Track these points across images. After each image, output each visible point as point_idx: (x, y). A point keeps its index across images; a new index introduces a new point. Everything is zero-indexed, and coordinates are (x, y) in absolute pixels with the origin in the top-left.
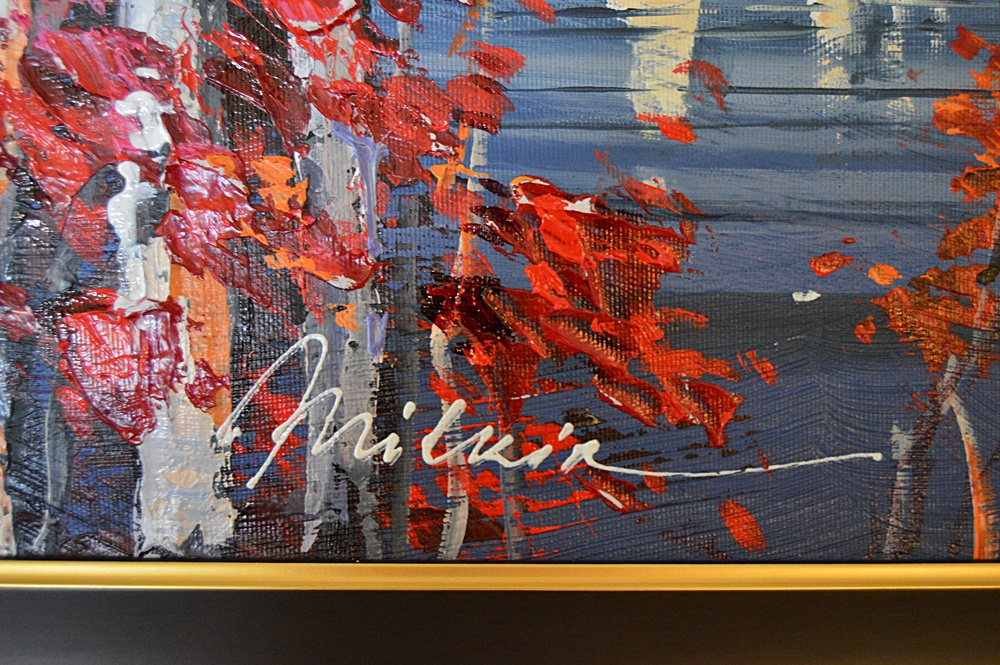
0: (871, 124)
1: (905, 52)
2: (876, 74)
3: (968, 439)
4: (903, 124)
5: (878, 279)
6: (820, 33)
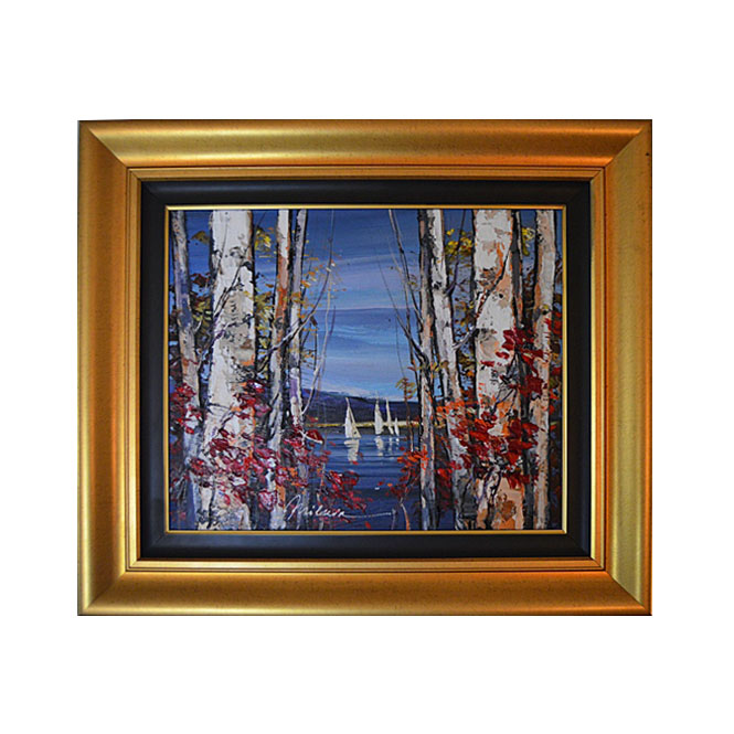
5: (389, 486)
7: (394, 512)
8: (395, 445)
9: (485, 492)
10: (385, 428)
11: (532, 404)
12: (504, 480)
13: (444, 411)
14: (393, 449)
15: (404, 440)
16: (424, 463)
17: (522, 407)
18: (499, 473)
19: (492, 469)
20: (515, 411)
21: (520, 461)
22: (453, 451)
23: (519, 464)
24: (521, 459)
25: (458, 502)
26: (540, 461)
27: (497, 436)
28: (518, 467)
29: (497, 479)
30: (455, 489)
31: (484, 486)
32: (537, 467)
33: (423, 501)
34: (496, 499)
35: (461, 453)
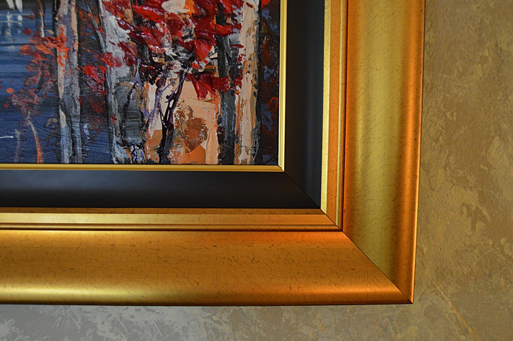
0: (4, 53)
1: (12, 35)
2: (4, 40)
3: (35, 133)
4: (12, 53)
5: (9, 92)
7: (18, 133)
8: (16, 26)
9: (158, 105)
12: (188, 86)
14: (14, 32)
15: (30, 18)
16: (62, 54)
18: (180, 73)
19: (170, 67)
21: (213, 54)
22: (107, 37)
23: (212, 59)
24: (216, 50)
25: (116, 119)
26: (245, 55)
27: (176, 13)
28: (210, 64)
29: (178, 83)
30: (111, 98)
31: (157, 94)
32: (241, 64)
33: (61, 117)
34: (175, 116)
35: (121, 40)
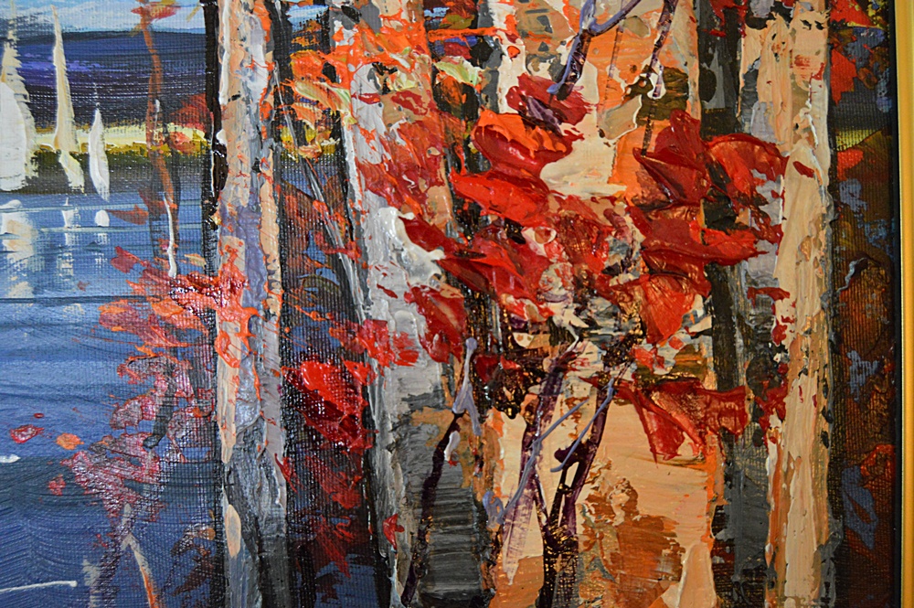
0: (51, 325)
1: (75, 269)
2: (52, 286)
3: (145, 571)
4: (76, 325)
5: (64, 445)
6: (10, 256)
7: (92, 572)
9: (531, 480)
10: (46, 159)
11: (752, 46)
12: (623, 417)
13: (330, 73)
15: (135, 218)
16: (230, 328)
17: (704, 57)
18: (597, 382)
19: (562, 366)
20: (673, 76)
21: (697, 321)
22: (372, 272)
23: (695, 335)
24: (706, 308)
25: (401, 529)
26: (794, 321)
27: (585, 197)
28: (688, 349)
29: (591, 409)
30: (384, 459)
31: (526, 446)
32: (782, 349)
33: (226, 523)
34: (583, 511)
35: (414, 282)
